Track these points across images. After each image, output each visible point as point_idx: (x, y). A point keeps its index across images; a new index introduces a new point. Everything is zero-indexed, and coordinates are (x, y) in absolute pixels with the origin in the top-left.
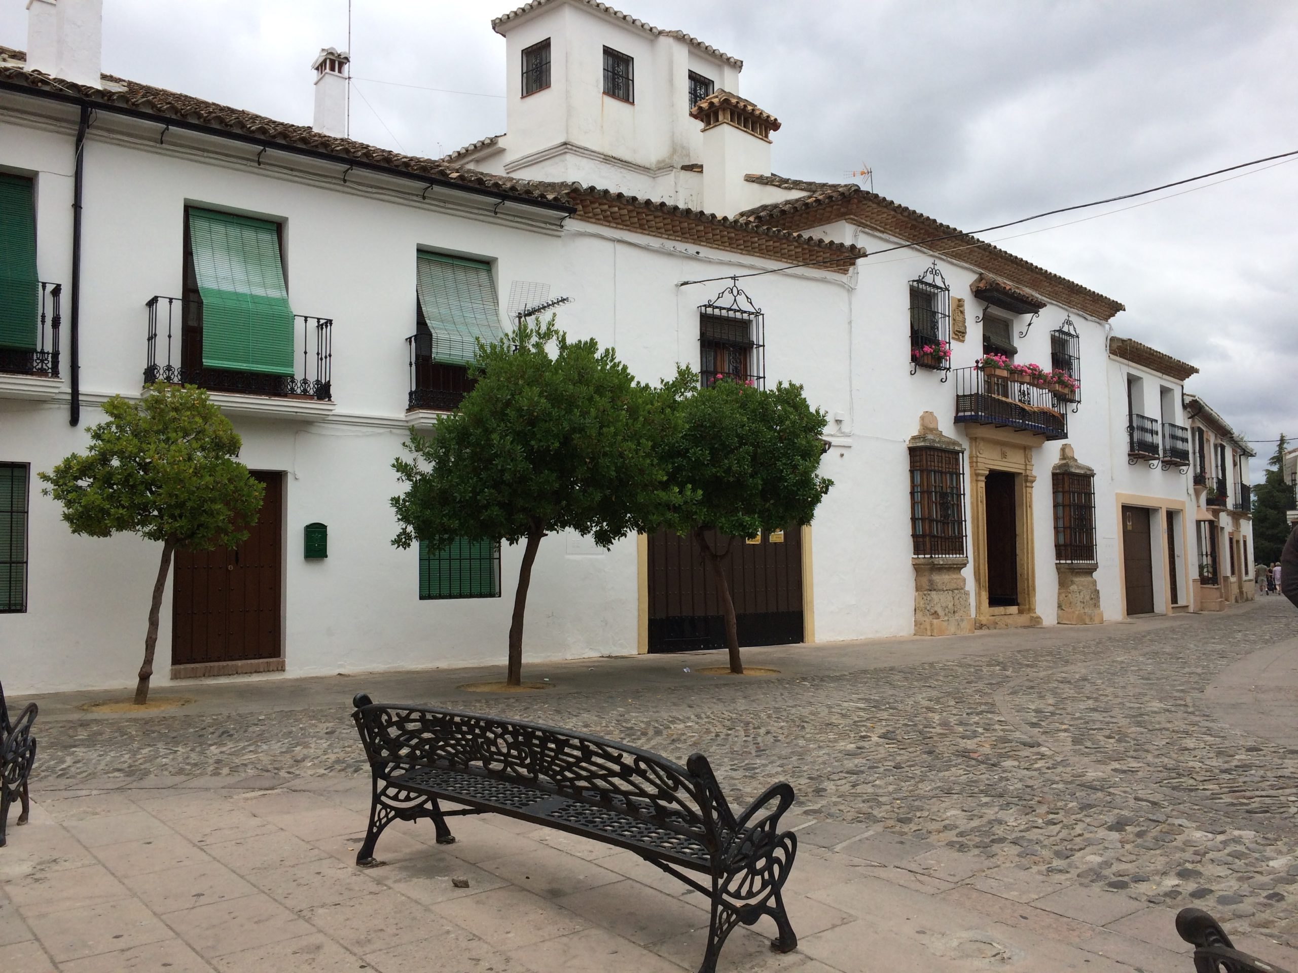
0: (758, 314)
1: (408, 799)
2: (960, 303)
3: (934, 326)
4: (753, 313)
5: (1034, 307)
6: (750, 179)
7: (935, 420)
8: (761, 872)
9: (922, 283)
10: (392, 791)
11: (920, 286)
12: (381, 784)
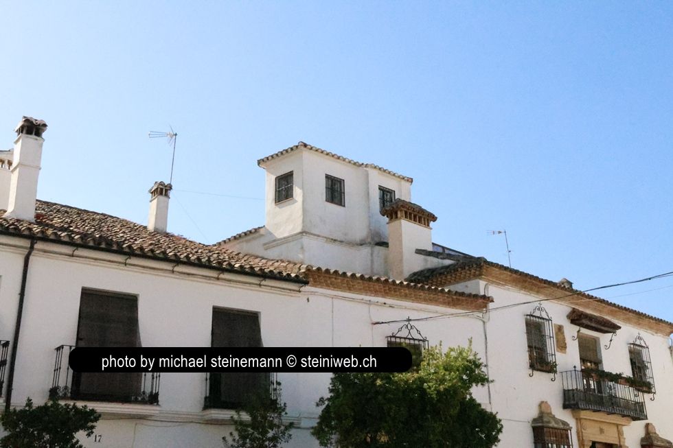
0: (424, 341)
2: (560, 329)
3: (544, 344)
4: (421, 340)
5: (613, 328)
6: (418, 251)
7: (548, 407)
9: (533, 316)
11: (532, 318)
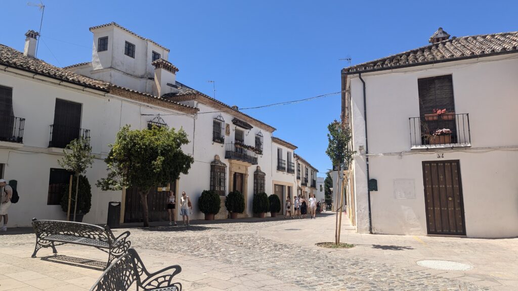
0: (166, 125)
1: (46, 243)
2: (228, 126)
3: (220, 131)
4: (164, 124)
5: (251, 127)
6: (168, 84)
7: (219, 157)
8: (122, 248)
10: (41, 241)
11: (216, 120)
12: (39, 239)
